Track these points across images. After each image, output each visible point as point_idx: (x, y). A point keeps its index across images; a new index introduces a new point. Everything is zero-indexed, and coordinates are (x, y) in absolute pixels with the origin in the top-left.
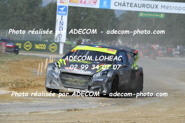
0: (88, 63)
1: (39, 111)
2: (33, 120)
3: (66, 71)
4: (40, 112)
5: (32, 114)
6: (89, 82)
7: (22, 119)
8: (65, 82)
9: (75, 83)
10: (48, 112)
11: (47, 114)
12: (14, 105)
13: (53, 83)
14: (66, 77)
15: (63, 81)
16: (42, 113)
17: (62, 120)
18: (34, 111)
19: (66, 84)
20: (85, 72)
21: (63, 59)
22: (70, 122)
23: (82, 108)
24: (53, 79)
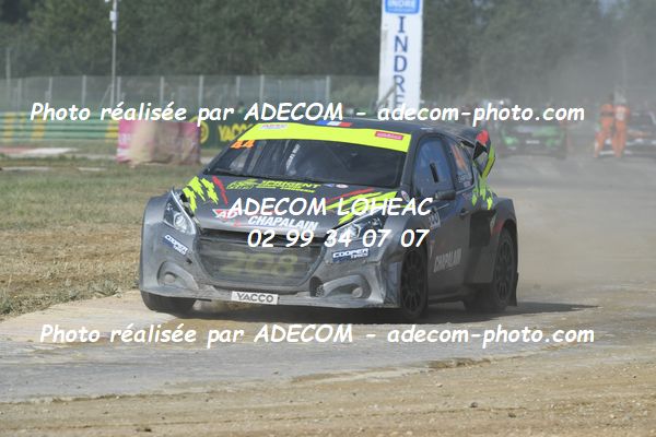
0: (305, 188)
1: (327, 372)
2: (304, 408)
3: (221, 223)
4: (329, 376)
5: (300, 385)
6: (313, 262)
7: (266, 406)
8: (215, 267)
9: (256, 271)
10: (361, 376)
11: (356, 384)
12: (235, 355)
13: (168, 276)
14: (222, 249)
15: (210, 265)
16: (336, 379)
17: (415, 401)
18: (307, 373)
19: (223, 277)
20: (295, 224)
21: (204, 181)
22: (441, 408)
23: (486, 357)
24: (169, 258)
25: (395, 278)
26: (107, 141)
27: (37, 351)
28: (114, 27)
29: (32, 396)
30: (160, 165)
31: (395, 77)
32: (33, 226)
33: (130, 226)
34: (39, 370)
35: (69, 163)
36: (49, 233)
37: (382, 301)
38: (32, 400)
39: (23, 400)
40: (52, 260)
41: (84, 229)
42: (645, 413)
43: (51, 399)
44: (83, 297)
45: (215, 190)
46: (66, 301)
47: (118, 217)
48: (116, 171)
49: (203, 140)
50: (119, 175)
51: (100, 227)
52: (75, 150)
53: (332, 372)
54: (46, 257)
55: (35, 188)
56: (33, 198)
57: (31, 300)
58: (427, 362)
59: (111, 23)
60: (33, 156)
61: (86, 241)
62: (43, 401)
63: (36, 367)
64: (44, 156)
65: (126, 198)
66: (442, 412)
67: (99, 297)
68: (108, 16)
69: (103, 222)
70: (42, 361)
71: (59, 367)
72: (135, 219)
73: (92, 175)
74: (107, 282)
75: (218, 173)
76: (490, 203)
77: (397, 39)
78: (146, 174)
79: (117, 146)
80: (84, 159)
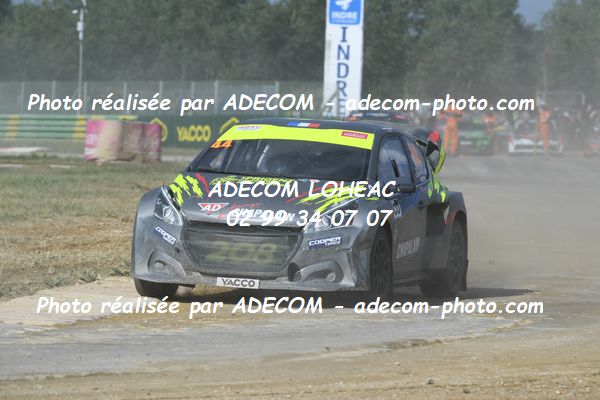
2: (276, 384)
3: (206, 215)
5: (271, 364)
6: (291, 250)
7: (241, 383)
8: (202, 255)
9: (238, 259)
10: (325, 356)
13: (158, 264)
15: (197, 254)
17: (376, 379)
19: (209, 264)
21: (188, 178)
22: (401, 384)
23: (438, 338)
24: (159, 247)
25: (365, 263)
26: (74, 141)
27: (27, 332)
28: (81, 36)
29: (27, 374)
30: (125, 162)
31: (338, 82)
32: (15, 218)
33: (104, 219)
34: (31, 350)
35: (40, 161)
36: (30, 225)
37: (353, 285)
38: (28, 377)
39: (19, 377)
40: (35, 250)
41: (61, 221)
42: (588, 389)
43: (44, 377)
44: (67, 284)
45: (200, 186)
46: (52, 287)
47: (91, 210)
48: (84, 167)
49: (164, 139)
50: (87, 173)
51: (76, 220)
52: (45, 149)
53: (299, 352)
54: (29, 247)
55: (13, 184)
56: (12, 193)
57: (20, 286)
58: (385, 343)
59: (77, 33)
60: (7, 154)
61: (64, 232)
62: (37, 379)
63: (28, 347)
64: (17, 155)
65: (98, 194)
66: (402, 389)
67: (81, 283)
68: (75, 26)
69: (77, 215)
70: (34, 342)
71: (49, 347)
72: (107, 212)
73: (64, 172)
74: (88, 270)
75: (200, 171)
76: (443, 195)
77: (340, 48)
78: (112, 171)
79: (85, 145)
80: (55, 157)
